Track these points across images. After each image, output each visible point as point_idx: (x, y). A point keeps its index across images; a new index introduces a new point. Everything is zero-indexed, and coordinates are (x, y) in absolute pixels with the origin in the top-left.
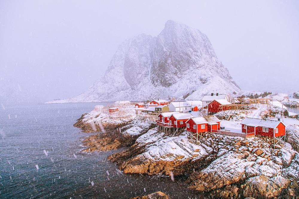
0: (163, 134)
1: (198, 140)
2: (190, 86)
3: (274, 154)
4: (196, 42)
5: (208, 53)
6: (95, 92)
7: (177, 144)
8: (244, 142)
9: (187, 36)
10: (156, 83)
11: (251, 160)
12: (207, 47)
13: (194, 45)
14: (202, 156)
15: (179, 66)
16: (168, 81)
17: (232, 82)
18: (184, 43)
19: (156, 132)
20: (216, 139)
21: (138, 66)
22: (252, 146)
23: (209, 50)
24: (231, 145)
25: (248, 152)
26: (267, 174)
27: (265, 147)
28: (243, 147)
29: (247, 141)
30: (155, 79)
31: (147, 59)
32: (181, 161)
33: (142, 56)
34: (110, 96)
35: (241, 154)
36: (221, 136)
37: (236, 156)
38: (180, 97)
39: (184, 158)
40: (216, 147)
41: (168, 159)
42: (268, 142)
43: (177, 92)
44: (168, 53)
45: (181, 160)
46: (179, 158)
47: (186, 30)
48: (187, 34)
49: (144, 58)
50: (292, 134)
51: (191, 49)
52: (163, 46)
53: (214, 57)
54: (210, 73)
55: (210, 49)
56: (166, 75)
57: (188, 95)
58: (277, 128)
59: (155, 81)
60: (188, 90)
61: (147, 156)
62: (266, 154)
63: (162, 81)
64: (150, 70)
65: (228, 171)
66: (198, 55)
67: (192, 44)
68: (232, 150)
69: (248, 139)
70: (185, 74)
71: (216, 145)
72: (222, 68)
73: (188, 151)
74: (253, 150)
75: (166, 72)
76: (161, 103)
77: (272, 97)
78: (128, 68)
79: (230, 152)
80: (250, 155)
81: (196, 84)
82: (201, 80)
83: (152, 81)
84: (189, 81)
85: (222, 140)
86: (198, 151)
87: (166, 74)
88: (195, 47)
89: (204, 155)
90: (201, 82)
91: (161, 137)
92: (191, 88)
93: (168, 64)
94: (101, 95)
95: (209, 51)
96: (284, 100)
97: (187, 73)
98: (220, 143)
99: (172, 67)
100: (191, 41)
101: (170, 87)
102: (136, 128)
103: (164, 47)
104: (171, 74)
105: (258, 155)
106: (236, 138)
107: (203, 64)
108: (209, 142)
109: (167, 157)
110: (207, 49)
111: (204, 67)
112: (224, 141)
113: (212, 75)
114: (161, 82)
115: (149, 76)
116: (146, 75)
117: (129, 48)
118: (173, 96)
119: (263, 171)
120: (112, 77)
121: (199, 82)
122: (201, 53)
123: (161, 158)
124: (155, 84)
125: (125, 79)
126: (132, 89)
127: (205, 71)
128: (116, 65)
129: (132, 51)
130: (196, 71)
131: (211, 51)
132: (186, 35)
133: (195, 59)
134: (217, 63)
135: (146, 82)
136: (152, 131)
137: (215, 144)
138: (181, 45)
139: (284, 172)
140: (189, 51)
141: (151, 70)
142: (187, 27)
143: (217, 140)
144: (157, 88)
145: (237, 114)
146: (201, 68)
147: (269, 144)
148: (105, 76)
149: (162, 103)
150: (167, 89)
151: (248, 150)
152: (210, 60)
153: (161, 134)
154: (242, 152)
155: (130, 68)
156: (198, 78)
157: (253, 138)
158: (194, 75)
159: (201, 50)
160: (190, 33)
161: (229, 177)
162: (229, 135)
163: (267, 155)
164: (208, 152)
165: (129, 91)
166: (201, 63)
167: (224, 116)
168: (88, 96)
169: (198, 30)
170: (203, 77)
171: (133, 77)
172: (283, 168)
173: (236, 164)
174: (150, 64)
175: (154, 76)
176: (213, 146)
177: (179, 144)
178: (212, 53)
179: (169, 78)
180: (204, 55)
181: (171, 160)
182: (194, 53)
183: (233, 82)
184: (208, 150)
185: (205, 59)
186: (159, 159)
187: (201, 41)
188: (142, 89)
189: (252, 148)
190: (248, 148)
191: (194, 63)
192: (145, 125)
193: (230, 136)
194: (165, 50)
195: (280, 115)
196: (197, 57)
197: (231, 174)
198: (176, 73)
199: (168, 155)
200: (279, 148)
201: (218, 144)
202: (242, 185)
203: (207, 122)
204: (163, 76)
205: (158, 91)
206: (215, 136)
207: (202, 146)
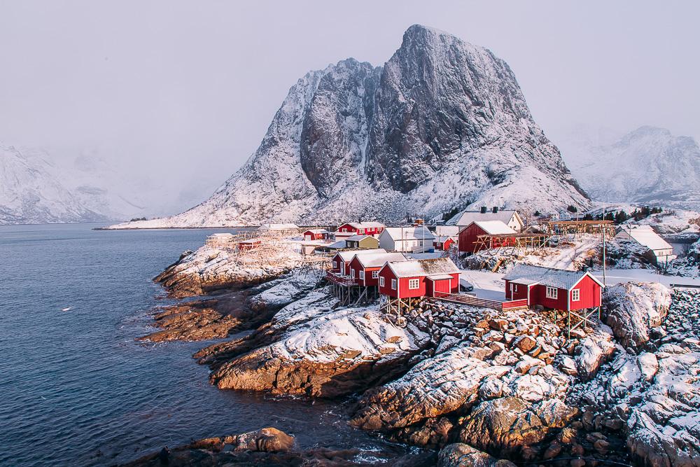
0: (335, 301)
1: (403, 316)
2: (462, 189)
3: (566, 351)
4: (481, 80)
5: (511, 107)
6: (229, 202)
7: (354, 325)
8: (496, 320)
9: (458, 67)
10: (379, 183)
11: (504, 363)
12: (509, 92)
13: (474, 89)
14: (402, 352)
15: (437, 141)
16: (409, 177)
17: (568, 181)
18: (451, 84)
19: (323, 295)
20: (440, 313)
21: (336, 139)
22: (512, 331)
23: (513, 102)
24: (468, 328)
25: (502, 345)
26: (528, 396)
27: (545, 333)
28: (493, 333)
29: (505, 317)
30: (376, 171)
31: (359, 122)
32: (352, 364)
33: (346, 114)
34: (265, 211)
35: (486, 348)
36: (453, 307)
37: (471, 353)
38: (436, 218)
39: (360, 357)
40: (437, 332)
41: (323, 358)
42: (558, 323)
43: (429, 206)
44: (410, 108)
45: (352, 360)
46: (348, 356)
47: (457, 49)
48: (458, 61)
49: (350, 119)
50: (619, 305)
51: (467, 99)
52: (398, 90)
53: (524, 118)
54: (513, 159)
55: (516, 98)
56: (404, 163)
57: (455, 212)
58: (579, 290)
59: (376, 177)
60: (457, 198)
61: (279, 350)
62: (543, 350)
63: (394, 177)
64: (364, 149)
65: (439, 385)
66: (485, 113)
67: (471, 84)
68: (467, 339)
69: (509, 313)
70: (450, 161)
71: (437, 327)
72: (545, 146)
73: (372, 341)
74: (514, 339)
75: (404, 156)
76: (366, 229)
77: (660, 219)
78: (310, 143)
79: (463, 343)
80: (504, 352)
81: (476, 185)
82: (490, 175)
83: (369, 176)
84: (458, 177)
85: (452, 316)
86: (396, 340)
87: (402, 161)
88: (477, 92)
89: (407, 350)
90: (488, 181)
91: (329, 308)
92: (463, 195)
93: (408, 134)
94: (244, 211)
95: (513, 104)
96: (689, 227)
97: (456, 157)
98: (445, 323)
99: (419, 142)
100: (468, 78)
101: (413, 192)
102: (285, 287)
103: (400, 93)
104: (416, 160)
105: (525, 351)
106: (480, 311)
107: (495, 135)
108: (423, 320)
109: (321, 352)
110: (508, 99)
111: (497, 142)
112: (455, 318)
113: (518, 163)
114: (391, 180)
115: (362, 165)
116: (355, 162)
117: (315, 94)
118: (419, 214)
119: (523, 387)
120: (272, 166)
121: (484, 180)
122: (491, 108)
123: (307, 356)
124: (376, 185)
125: (303, 172)
126: (320, 196)
127: (500, 155)
128: (282, 136)
129: (321, 102)
130: (478, 153)
131: (519, 102)
132: (456, 63)
133: (476, 123)
134: (532, 133)
135: (354, 179)
136: (316, 295)
137: (436, 324)
138: (442, 87)
139: (575, 392)
140: (463, 102)
141: (367, 148)
142: (459, 42)
143: (442, 315)
144: (381, 195)
145: (516, 257)
146: (491, 146)
147: (558, 327)
148: (256, 164)
149: (369, 231)
150: (405, 197)
151: (503, 340)
152: (514, 126)
153: (331, 302)
154: (487, 345)
155: (315, 145)
156: (483, 171)
157: (521, 312)
158: (473, 163)
159: (492, 101)
160: (464, 57)
161: (439, 399)
162: (468, 305)
163: (545, 351)
164: (417, 345)
165: (312, 201)
166: (491, 132)
167: (487, 261)
168: (213, 213)
169: (488, 51)
170: (494, 168)
171: (324, 165)
172: (577, 382)
173: (463, 370)
174: (364, 136)
175: (373, 165)
176: (431, 330)
177: (358, 323)
178: (521, 108)
179: (410, 170)
180: (499, 113)
181: (330, 361)
182: (474, 108)
183: (571, 182)
184: (420, 339)
185: (501, 123)
186: (301, 358)
187: (492, 78)
188: (343, 196)
189: (513, 336)
190: (504, 335)
191: (476, 133)
192: (307, 281)
193: (471, 305)
194: (401, 99)
195: (630, 261)
196: (482, 119)
197: (442, 394)
198: (427, 159)
199: (323, 349)
200: (579, 337)
201: (441, 326)
202: (462, 419)
203: (424, 274)
204: (395, 164)
205: (382, 201)
206: (440, 306)
207: (408, 329)
